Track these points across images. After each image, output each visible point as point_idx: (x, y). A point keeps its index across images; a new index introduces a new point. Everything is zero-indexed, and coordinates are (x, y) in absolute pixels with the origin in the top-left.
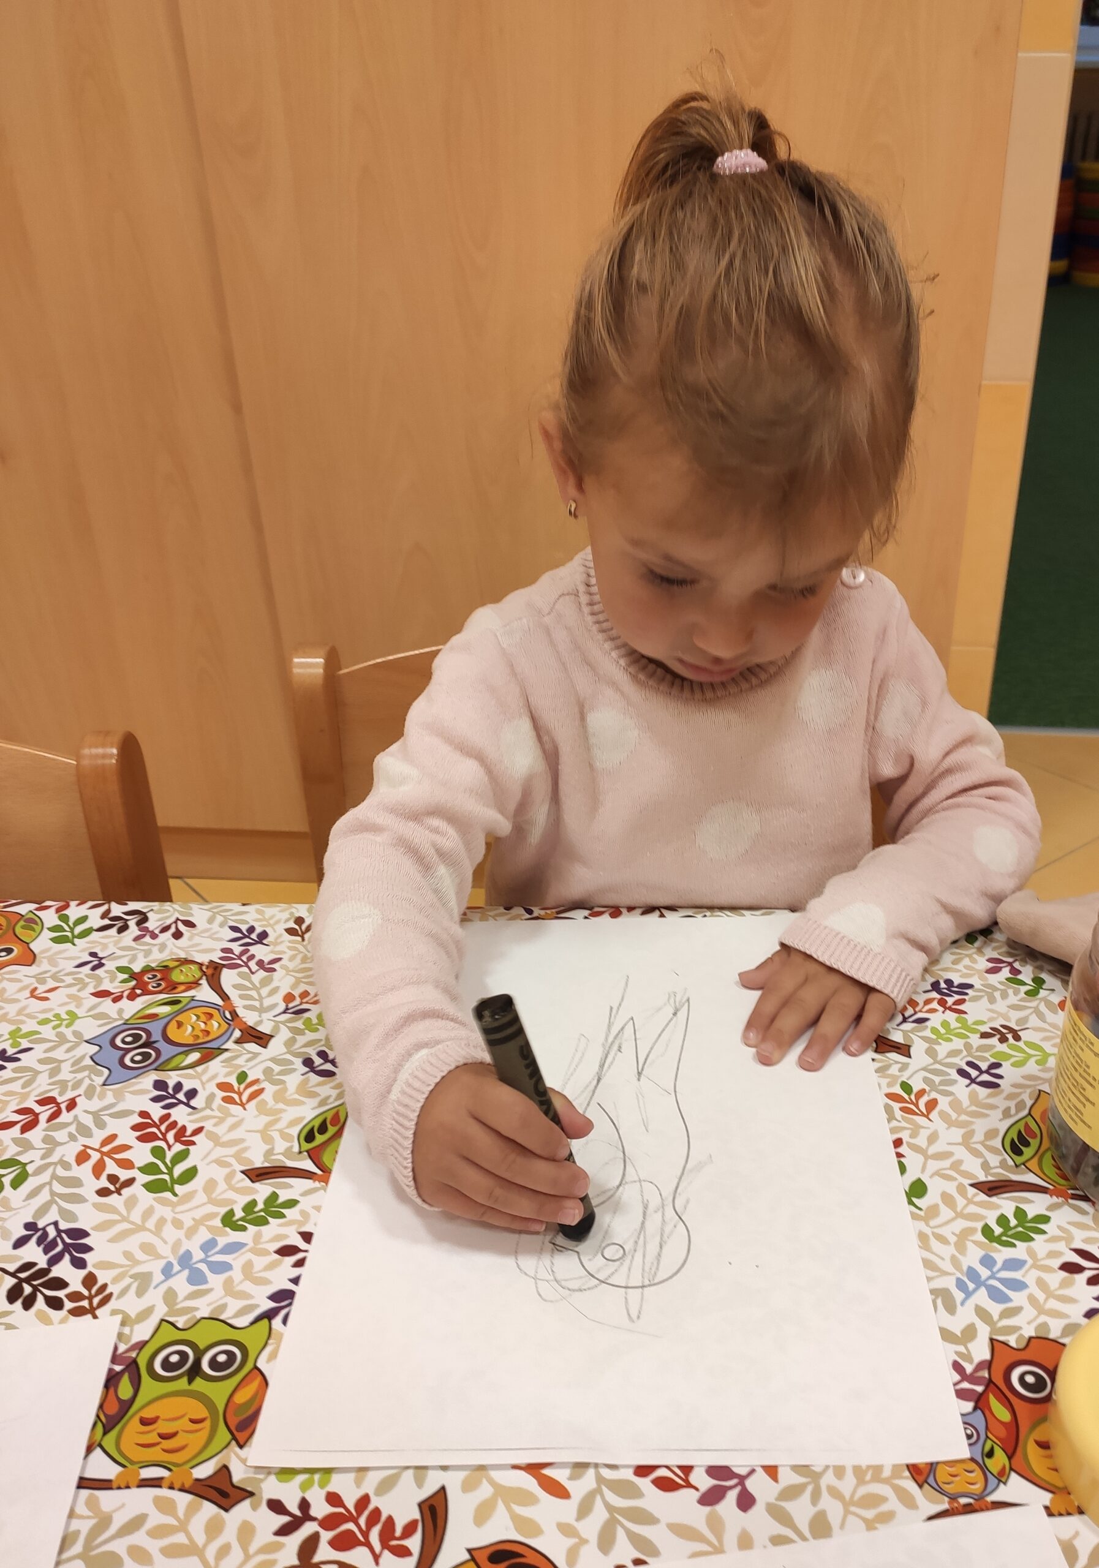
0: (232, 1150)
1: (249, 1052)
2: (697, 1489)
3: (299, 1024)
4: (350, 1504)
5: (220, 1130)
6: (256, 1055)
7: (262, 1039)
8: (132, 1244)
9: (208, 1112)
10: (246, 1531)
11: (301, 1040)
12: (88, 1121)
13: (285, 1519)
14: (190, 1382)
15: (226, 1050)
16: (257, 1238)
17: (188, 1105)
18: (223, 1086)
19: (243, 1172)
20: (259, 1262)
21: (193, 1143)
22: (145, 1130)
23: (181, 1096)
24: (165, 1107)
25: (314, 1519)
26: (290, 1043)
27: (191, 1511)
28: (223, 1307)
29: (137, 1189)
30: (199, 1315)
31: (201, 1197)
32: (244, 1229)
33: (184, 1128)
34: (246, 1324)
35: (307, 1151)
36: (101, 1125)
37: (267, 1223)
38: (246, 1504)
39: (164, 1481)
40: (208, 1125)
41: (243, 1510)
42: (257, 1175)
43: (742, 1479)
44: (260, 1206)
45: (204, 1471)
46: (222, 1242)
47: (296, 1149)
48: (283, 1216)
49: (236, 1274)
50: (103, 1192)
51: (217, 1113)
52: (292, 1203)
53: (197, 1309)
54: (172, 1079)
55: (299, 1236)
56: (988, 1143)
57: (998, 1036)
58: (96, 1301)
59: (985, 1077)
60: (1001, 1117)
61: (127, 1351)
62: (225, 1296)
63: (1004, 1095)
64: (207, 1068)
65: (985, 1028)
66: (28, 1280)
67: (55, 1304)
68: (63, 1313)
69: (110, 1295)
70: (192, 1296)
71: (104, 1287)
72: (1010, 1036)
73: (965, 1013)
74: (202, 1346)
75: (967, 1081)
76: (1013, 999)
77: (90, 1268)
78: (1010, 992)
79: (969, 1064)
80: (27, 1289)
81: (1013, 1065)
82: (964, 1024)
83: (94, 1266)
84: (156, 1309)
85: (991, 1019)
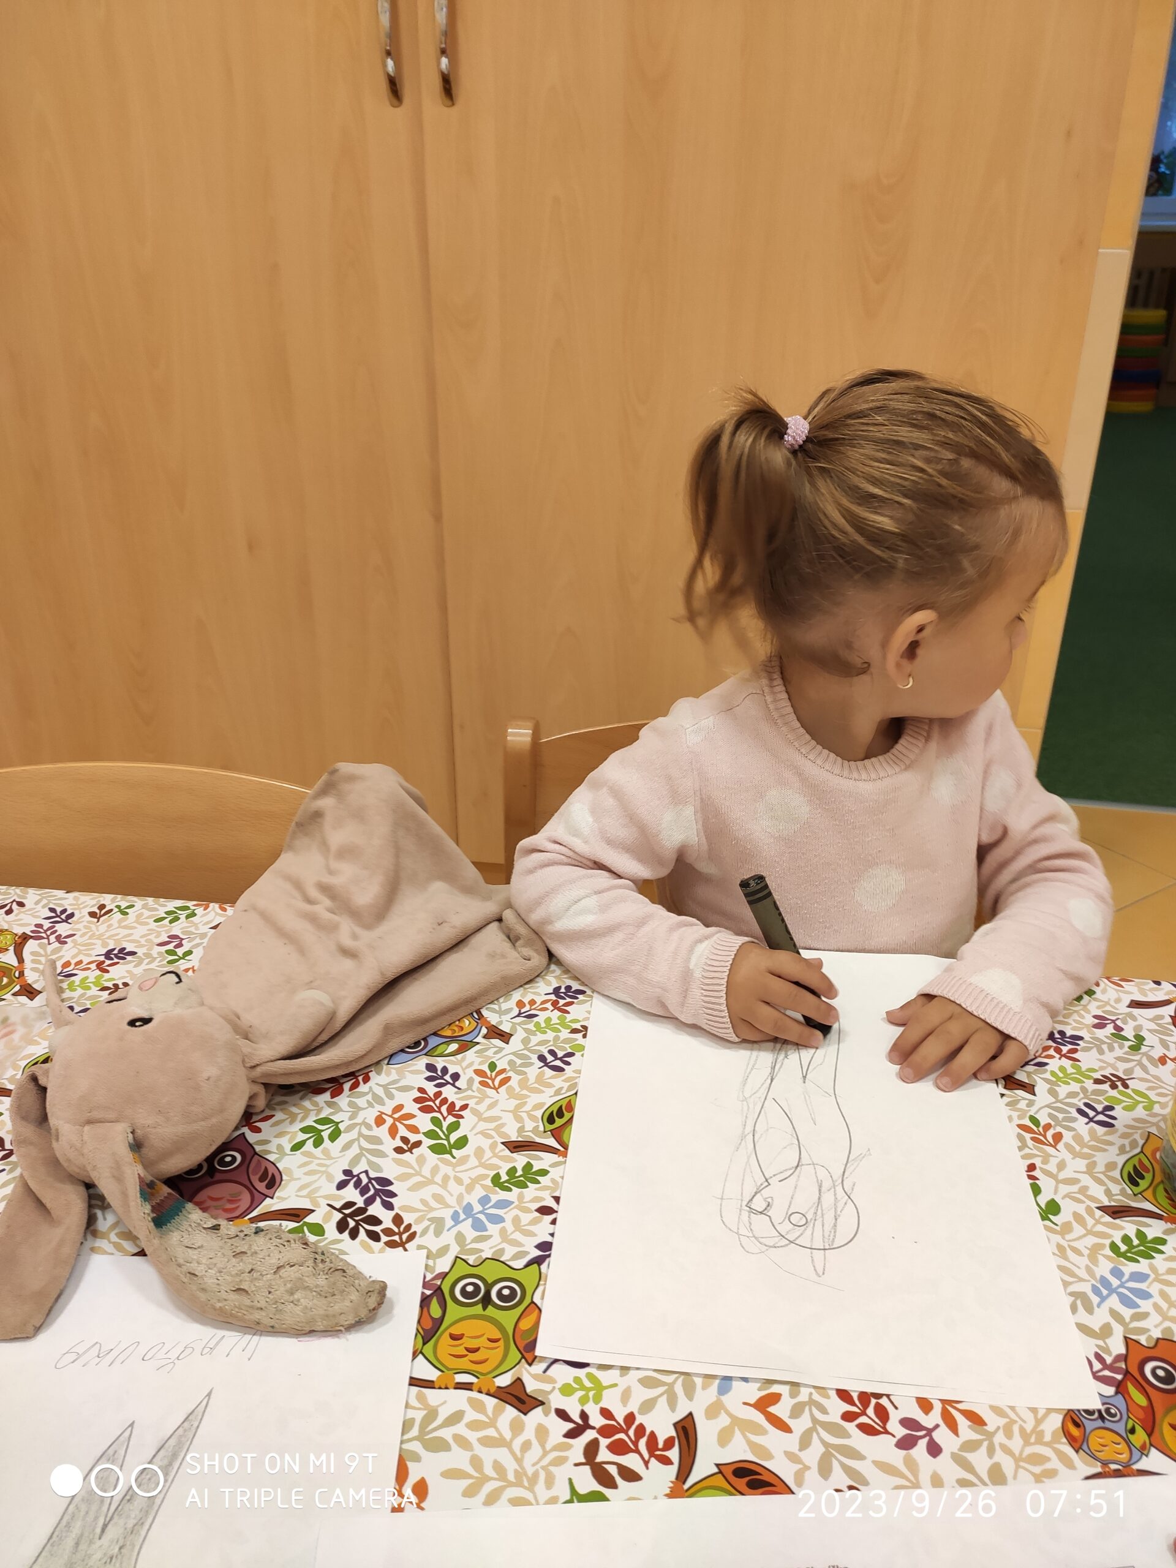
0: (493, 1125)
1: (496, 1047)
2: (894, 1436)
3: (531, 1026)
4: (620, 1418)
5: (482, 1108)
6: (501, 1049)
7: (505, 1037)
8: (427, 1193)
9: (469, 1093)
10: (542, 1432)
11: (535, 1040)
12: (380, 1092)
13: (571, 1426)
14: (484, 1308)
15: (478, 1043)
16: (521, 1197)
17: (453, 1085)
18: (479, 1072)
19: (503, 1143)
20: (526, 1218)
21: (462, 1117)
22: (424, 1102)
23: (448, 1078)
24: (437, 1086)
25: (593, 1428)
26: (526, 1041)
27: (497, 1412)
28: (502, 1251)
29: (423, 1150)
30: (484, 1255)
31: (473, 1161)
32: (510, 1190)
33: (453, 1104)
34: (521, 1266)
35: (551, 1131)
36: (391, 1097)
37: (527, 1187)
38: (540, 1409)
39: (474, 1386)
40: (472, 1103)
41: (537, 1413)
42: (516, 1147)
43: (929, 1432)
44: (519, 1173)
45: (504, 1381)
46: (494, 1198)
47: (541, 1128)
48: (538, 1182)
49: (508, 1225)
50: (399, 1150)
51: (476, 1094)
52: (544, 1172)
53: (482, 1251)
54: (440, 1063)
55: (552, 1199)
56: (1109, 1174)
57: (1109, 1083)
58: (405, 1237)
59: (1101, 1117)
60: (1118, 1152)
61: (433, 1279)
62: (502, 1242)
63: (1118, 1134)
64: (465, 1056)
65: (1097, 1076)
66: (351, 1215)
67: (374, 1236)
68: (381, 1244)
69: (414, 1233)
70: (478, 1240)
71: (409, 1226)
72: (1119, 1084)
73: (1079, 1061)
74: (490, 1282)
75: (1087, 1120)
76: (1119, 1052)
77: (396, 1210)
78: (1116, 1045)
79: (1087, 1105)
80: (352, 1224)
81: (1124, 1108)
82: (1078, 1068)
83: (400, 1208)
84: (451, 1247)
85: (1102, 1068)
